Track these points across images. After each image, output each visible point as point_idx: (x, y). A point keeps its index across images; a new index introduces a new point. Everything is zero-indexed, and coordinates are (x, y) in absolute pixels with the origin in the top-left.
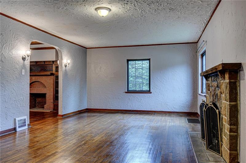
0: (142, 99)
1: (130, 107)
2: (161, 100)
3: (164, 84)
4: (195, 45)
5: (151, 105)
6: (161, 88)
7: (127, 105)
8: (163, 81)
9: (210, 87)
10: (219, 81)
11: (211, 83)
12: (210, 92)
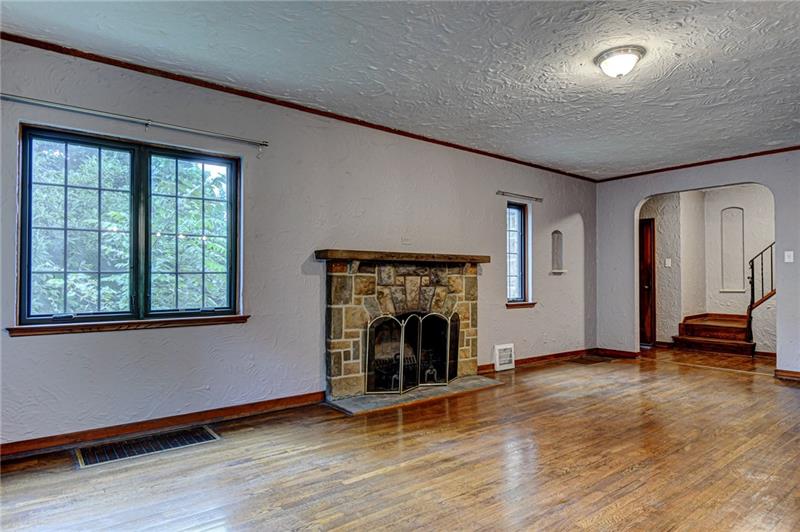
9: (378, 284)
10: (446, 275)
11: (389, 277)
12: (375, 296)
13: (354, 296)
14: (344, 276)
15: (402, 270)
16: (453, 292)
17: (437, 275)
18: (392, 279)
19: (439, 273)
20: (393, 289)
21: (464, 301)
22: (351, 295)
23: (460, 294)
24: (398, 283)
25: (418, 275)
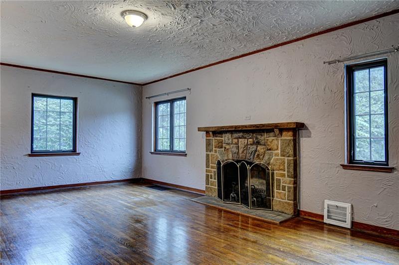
0: (62, 166)
1: (39, 181)
2: (94, 165)
3: (100, 140)
4: (141, 89)
5: (78, 174)
6: (95, 146)
7: (31, 179)
8: (98, 135)
9: (224, 143)
10: (263, 138)
11: (229, 139)
12: (223, 149)
13: (214, 149)
14: (210, 139)
15: (236, 135)
16: (270, 150)
17: (257, 138)
18: (231, 140)
19: (259, 137)
20: (232, 146)
21: (280, 157)
22: (212, 148)
23: (276, 152)
24: (234, 143)
25: (245, 138)
